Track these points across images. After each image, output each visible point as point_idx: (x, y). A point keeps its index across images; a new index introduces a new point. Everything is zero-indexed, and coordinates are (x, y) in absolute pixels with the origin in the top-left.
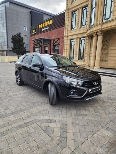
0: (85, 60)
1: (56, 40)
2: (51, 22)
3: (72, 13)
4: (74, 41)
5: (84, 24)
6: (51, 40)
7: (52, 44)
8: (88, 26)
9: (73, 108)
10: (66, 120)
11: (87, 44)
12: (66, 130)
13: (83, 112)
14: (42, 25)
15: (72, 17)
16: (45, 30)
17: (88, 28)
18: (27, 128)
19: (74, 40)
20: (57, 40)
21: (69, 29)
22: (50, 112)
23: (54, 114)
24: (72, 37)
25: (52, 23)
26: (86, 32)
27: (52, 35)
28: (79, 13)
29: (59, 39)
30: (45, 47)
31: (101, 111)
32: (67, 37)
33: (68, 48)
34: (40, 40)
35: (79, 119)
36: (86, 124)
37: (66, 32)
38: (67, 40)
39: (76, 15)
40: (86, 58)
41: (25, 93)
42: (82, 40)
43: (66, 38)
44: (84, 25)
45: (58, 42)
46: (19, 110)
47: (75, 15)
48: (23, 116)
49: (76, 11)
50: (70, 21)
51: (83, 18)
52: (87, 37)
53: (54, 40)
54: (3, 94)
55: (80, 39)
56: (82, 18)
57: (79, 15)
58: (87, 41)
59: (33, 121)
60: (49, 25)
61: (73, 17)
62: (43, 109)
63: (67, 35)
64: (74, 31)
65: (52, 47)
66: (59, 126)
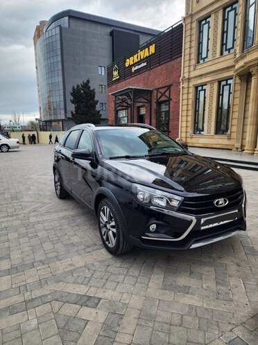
0: (233, 134)
1: (162, 91)
2: (152, 49)
3: (200, 22)
4: (205, 90)
5: (230, 45)
6: (150, 92)
7: (154, 101)
8: (238, 51)
9: (159, 267)
10: (127, 302)
11: (238, 94)
12: (116, 332)
13: (182, 280)
14: (132, 58)
15: (200, 32)
16: (138, 69)
17: (237, 56)
18: (24, 315)
19: (204, 87)
20: (166, 89)
21: (193, 62)
22: (97, 274)
23: (104, 281)
24: (199, 81)
25: (153, 52)
26: (234, 66)
27: (154, 81)
28: (216, 22)
29: (169, 87)
30: (139, 108)
31: (232, 282)
32: (189, 82)
33: (190, 107)
34: (126, 93)
35: (164, 301)
36: (176, 320)
37: (186, 70)
38: (188, 88)
39: (209, 28)
40: (234, 129)
41: (63, 218)
42: (223, 86)
43: (185, 85)
44: (229, 50)
45: (167, 94)
46: (29, 262)
47: (206, 27)
48: (29, 281)
49: (210, 16)
50: (194, 44)
51: (227, 32)
52: (237, 78)
53: (158, 90)
54: (17, 219)
55: (220, 82)
56: (223, 32)
57: (216, 26)
58: (238, 87)
59: (46, 296)
60: (147, 57)
61: (202, 32)
62: (83, 264)
63: (187, 77)
64: (205, 65)
65: (154, 106)
66: (102, 320)
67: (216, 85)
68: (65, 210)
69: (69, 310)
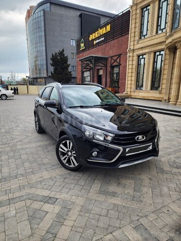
0: (163, 90)
1: (115, 58)
2: (108, 28)
3: (142, 9)
4: (144, 58)
5: (163, 26)
6: (106, 59)
7: (109, 65)
8: (168, 31)
9: (98, 179)
10: (74, 201)
11: (167, 62)
12: (65, 219)
13: (113, 188)
14: (94, 34)
15: (142, 16)
16: (98, 42)
17: (168, 35)
18: (7, 208)
19: (144, 56)
20: (117, 57)
21: (137, 38)
22: (58, 183)
23: (61, 188)
24: (141, 52)
25: (109, 30)
26: (165, 42)
27: (109, 51)
28: (153, 9)
29: (120, 56)
30: (98, 70)
31: (145, 190)
32: (133, 52)
33: (134, 70)
34: (89, 59)
35: (98, 201)
36: (104, 212)
37: (132, 43)
38: (133, 56)
39: (149, 13)
40: (164, 86)
41: (39, 147)
42: (158, 55)
43: (131, 54)
44: (162, 30)
45: (118, 60)
46: (14, 175)
47: (146, 13)
48: (12, 187)
49: (149, 5)
50: (138, 25)
51: (161, 17)
52: (167, 50)
53: (111, 57)
55: (155, 53)
56: (158, 17)
57: (153, 13)
58: (168, 57)
59: (23, 196)
60: (104, 34)
61: (144, 16)
62: (49, 177)
63: (132, 49)
64: (146, 40)
65: (109, 69)
66: (57, 212)
67: (152, 55)
68: (41, 141)
69: (36, 205)
